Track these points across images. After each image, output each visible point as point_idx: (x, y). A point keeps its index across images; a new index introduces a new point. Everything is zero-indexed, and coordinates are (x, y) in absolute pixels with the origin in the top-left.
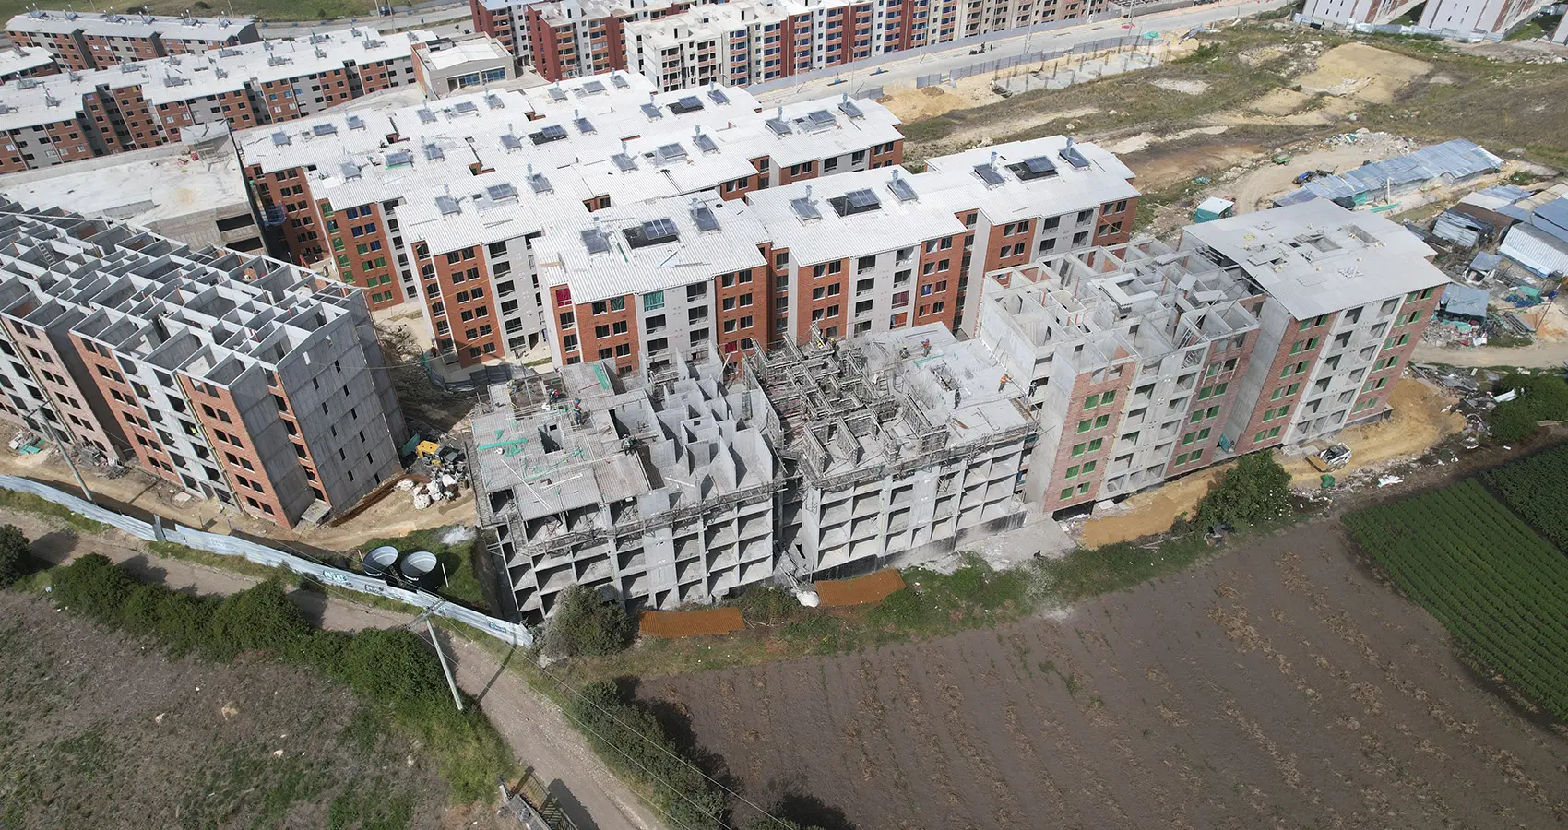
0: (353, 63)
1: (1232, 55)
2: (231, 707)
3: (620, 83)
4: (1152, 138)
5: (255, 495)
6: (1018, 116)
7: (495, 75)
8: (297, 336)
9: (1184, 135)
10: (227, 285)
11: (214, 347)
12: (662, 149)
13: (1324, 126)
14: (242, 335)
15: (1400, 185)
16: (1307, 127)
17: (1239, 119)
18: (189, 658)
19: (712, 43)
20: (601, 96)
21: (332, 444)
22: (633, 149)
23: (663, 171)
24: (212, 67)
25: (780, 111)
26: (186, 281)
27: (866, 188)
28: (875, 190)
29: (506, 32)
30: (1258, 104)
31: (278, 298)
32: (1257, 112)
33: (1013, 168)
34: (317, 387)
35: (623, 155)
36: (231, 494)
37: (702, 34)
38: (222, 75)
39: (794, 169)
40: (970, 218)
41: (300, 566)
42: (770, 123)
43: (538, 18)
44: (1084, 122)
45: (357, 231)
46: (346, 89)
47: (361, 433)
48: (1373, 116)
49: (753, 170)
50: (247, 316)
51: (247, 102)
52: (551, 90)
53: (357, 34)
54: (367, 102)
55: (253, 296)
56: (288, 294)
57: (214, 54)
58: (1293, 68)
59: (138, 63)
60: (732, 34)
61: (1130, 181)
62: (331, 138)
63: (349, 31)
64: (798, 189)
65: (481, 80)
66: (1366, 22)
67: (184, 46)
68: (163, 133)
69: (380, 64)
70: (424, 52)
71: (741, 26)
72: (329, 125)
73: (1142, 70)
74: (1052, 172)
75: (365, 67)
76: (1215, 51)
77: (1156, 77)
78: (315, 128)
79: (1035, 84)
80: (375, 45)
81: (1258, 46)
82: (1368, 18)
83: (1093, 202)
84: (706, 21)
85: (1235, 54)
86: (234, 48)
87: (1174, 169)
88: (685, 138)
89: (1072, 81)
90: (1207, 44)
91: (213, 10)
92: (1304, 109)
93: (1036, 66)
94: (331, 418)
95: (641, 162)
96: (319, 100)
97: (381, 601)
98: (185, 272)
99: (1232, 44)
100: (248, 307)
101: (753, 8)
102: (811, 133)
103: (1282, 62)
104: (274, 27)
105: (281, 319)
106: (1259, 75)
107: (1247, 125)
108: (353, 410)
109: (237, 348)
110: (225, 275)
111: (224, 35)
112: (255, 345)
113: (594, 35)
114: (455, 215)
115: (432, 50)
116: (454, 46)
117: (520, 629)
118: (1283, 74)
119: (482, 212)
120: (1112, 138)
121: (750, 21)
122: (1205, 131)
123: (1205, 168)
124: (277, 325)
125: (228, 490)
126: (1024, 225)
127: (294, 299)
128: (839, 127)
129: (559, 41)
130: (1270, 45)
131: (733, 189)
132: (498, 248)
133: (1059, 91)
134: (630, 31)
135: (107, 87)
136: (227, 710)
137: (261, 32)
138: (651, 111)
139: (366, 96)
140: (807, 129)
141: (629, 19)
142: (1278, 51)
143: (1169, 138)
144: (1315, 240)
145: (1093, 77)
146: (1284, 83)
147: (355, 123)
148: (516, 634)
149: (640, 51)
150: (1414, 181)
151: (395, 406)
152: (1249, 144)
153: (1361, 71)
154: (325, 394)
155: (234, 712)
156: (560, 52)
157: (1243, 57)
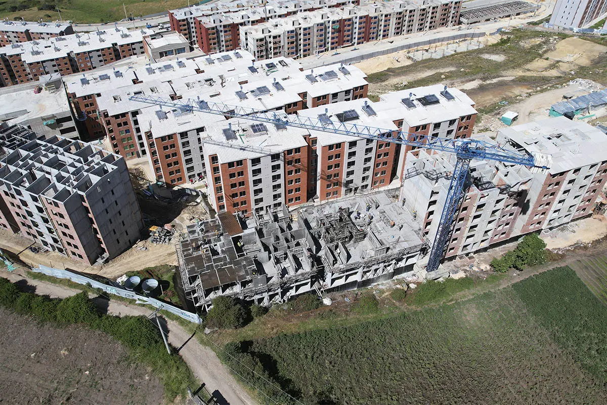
0: (116, 44)
1: (517, 43)
2: (65, 350)
3: (238, 56)
4: (481, 82)
5: (75, 250)
6: (419, 71)
7: (180, 50)
8: (95, 179)
9: (495, 81)
10: (62, 154)
11: (57, 184)
12: (258, 89)
13: (560, 77)
14: (69, 178)
15: (595, 106)
16: (552, 77)
17: (519, 73)
18: (46, 327)
19: (279, 36)
20: (229, 62)
21: (110, 227)
22: (246, 88)
23: (259, 99)
24: (53, 46)
25: (312, 71)
26: (44, 152)
27: (352, 109)
28: (356, 110)
29: (185, 30)
30: (528, 66)
31: (86, 160)
32: (528, 70)
33: (419, 100)
34: (103, 202)
35: (241, 92)
36: (64, 249)
37: (275, 32)
38: (57, 50)
39: (319, 98)
40: (400, 123)
41: (96, 284)
42: (308, 77)
43: (200, 23)
44: (450, 74)
45: (119, 125)
46: (113, 56)
47: (123, 222)
48: (582, 72)
49: (300, 99)
50: (72, 170)
51: (68, 62)
52: (207, 59)
53: (118, 30)
54: (122, 63)
55: (74, 159)
56: (90, 159)
57: (53, 39)
58: (544, 49)
59: (19, 44)
60: (288, 32)
61: (473, 106)
62: (107, 81)
63: (114, 29)
64: (321, 109)
65: (174, 53)
66: (579, 27)
67: (40, 35)
68: (31, 76)
69: (128, 45)
70: (149, 40)
71: (293, 28)
72: (106, 75)
73: (475, 50)
74: (437, 102)
75: (122, 46)
76: (509, 41)
77: (482, 53)
78: (100, 76)
79: (427, 56)
80: (126, 36)
81: (528, 38)
82: (579, 25)
83: (456, 116)
84: (277, 26)
85: (518, 42)
86: (63, 37)
87: (491, 97)
88: (268, 82)
89: (443, 55)
90: (505, 37)
91: (53, 18)
92: (550, 69)
93: (426, 47)
94: (109, 216)
95: (249, 95)
96: (101, 61)
97: (132, 301)
98: (43, 148)
99: (517, 37)
100: (72, 165)
101: (298, 20)
102: (326, 81)
103: (540, 46)
104: (79, 26)
105: (87, 171)
106: (529, 52)
107: (524, 76)
108: (119, 212)
109: (67, 184)
110: (61, 150)
111: (58, 30)
112: (75, 183)
113: (225, 32)
114: (165, 120)
115: (152, 39)
116: (162, 37)
117: (196, 316)
118: (540, 52)
119: (177, 118)
120: (462, 82)
121: (297, 26)
122: (505, 79)
123: (505, 97)
124: (85, 174)
125: (62, 248)
126: (424, 127)
127: (93, 161)
128: (339, 79)
129: (210, 34)
130: (534, 37)
131: (291, 108)
132: (184, 135)
133: (438, 59)
134: (242, 30)
135: (5, 54)
136: (64, 352)
137: (75, 29)
138: (253, 70)
139: (122, 59)
140: (325, 79)
141: (241, 24)
142: (538, 41)
143: (488, 82)
144: (559, 136)
145: (453, 53)
146: (541, 56)
147: (118, 74)
148: (194, 318)
149: (246, 39)
150: (602, 104)
151: (138, 208)
152: (525, 85)
153: (576, 50)
154: (106, 204)
155: (66, 353)
156: (210, 39)
157: (522, 44)
